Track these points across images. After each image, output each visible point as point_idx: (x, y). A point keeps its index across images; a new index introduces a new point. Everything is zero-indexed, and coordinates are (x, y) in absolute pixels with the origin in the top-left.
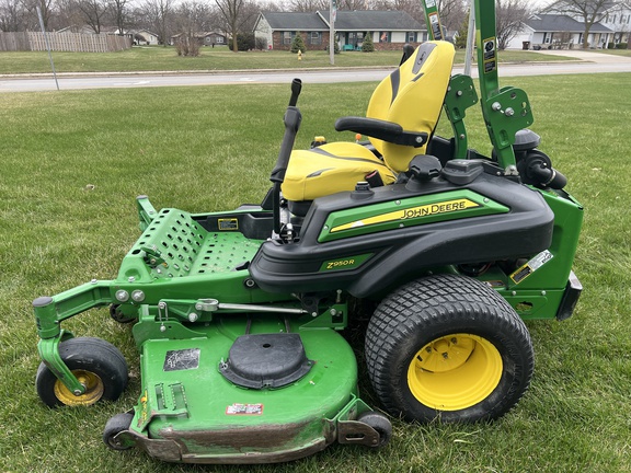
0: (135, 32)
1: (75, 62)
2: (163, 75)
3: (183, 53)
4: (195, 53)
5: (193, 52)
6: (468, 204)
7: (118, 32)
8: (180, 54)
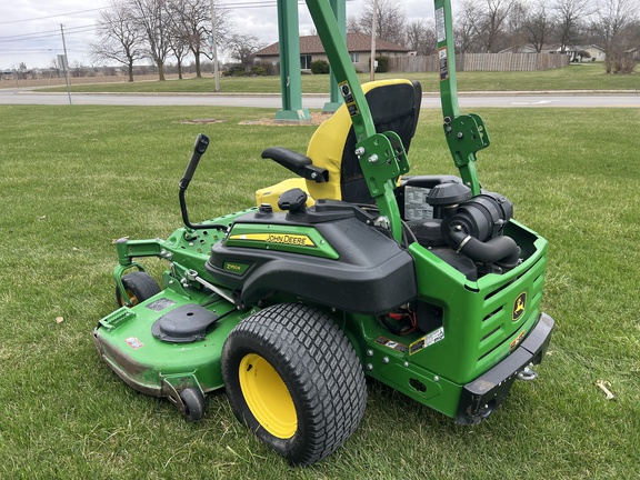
0: (579, 48)
1: (491, 81)
2: (575, 94)
3: (613, 70)
4: (628, 70)
5: (627, 69)
6: (308, 242)
7: (560, 49)
8: (608, 72)
